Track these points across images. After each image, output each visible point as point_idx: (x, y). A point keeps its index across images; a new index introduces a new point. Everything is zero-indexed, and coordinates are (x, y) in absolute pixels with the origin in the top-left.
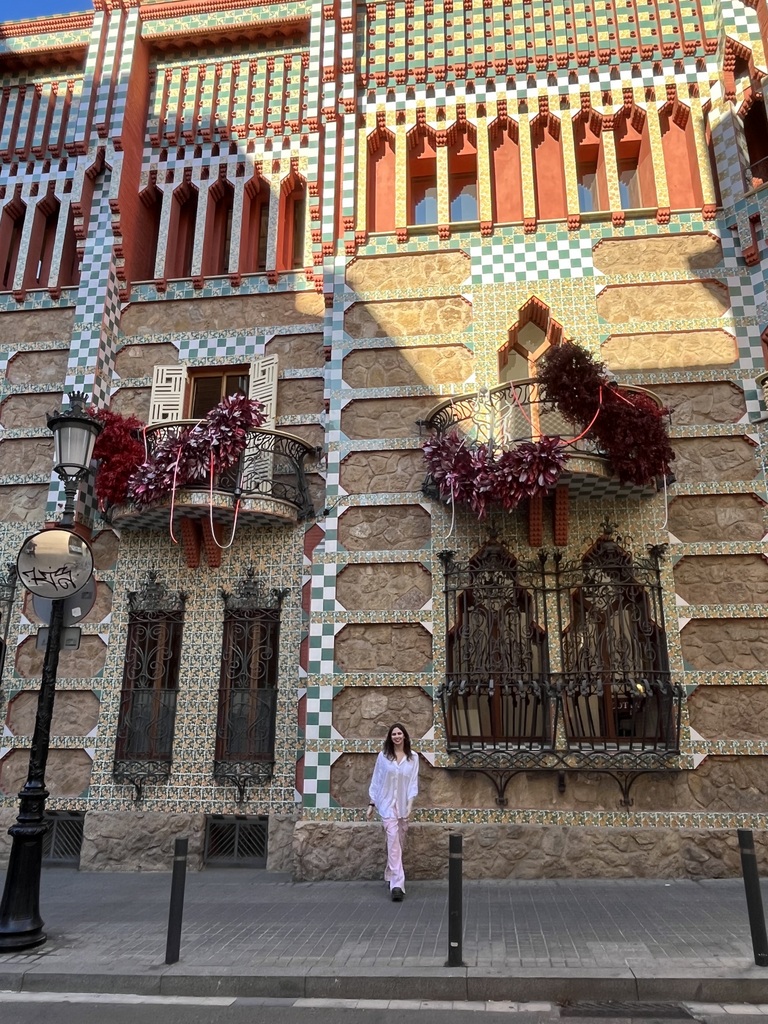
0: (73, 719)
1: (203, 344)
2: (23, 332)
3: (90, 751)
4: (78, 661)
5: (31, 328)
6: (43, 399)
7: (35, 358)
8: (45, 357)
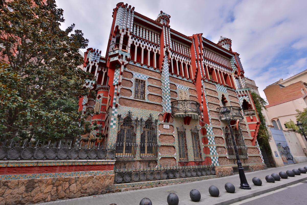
0: (170, 151)
1: (180, 86)
2: (149, 74)
3: (175, 158)
4: (169, 140)
5: (150, 73)
6: (155, 88)
7: (152, 80)
8: (154, 80)
